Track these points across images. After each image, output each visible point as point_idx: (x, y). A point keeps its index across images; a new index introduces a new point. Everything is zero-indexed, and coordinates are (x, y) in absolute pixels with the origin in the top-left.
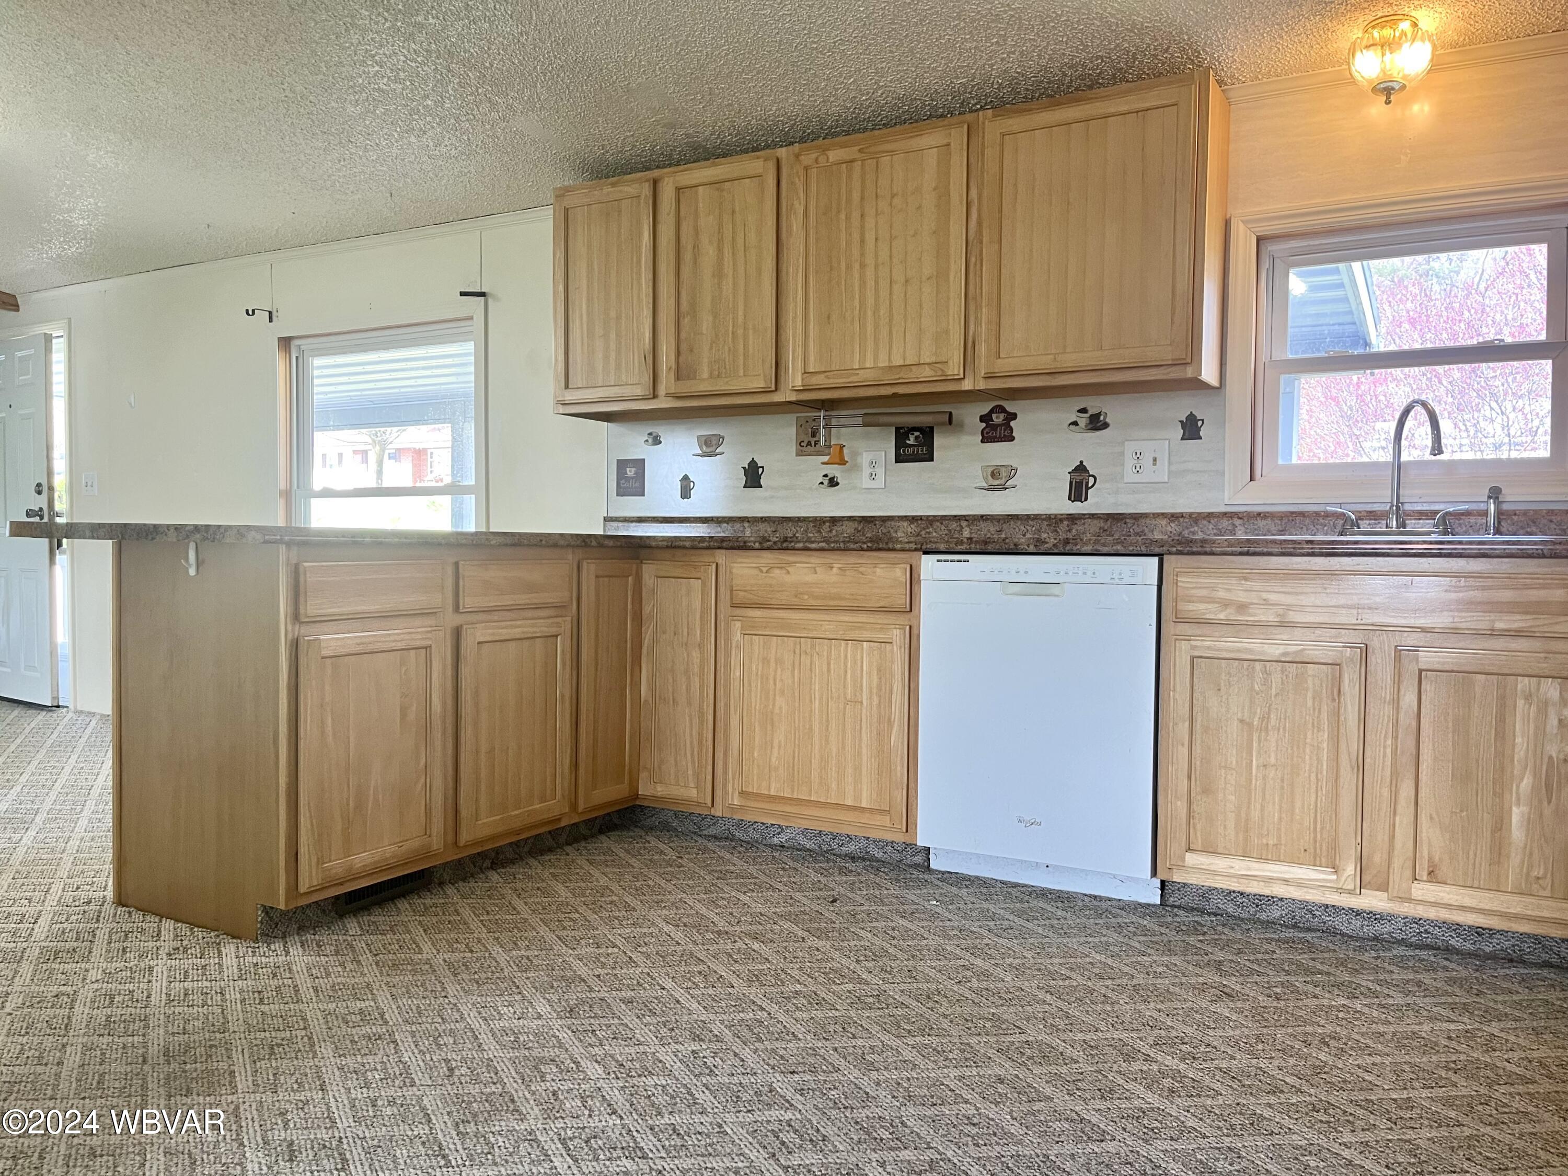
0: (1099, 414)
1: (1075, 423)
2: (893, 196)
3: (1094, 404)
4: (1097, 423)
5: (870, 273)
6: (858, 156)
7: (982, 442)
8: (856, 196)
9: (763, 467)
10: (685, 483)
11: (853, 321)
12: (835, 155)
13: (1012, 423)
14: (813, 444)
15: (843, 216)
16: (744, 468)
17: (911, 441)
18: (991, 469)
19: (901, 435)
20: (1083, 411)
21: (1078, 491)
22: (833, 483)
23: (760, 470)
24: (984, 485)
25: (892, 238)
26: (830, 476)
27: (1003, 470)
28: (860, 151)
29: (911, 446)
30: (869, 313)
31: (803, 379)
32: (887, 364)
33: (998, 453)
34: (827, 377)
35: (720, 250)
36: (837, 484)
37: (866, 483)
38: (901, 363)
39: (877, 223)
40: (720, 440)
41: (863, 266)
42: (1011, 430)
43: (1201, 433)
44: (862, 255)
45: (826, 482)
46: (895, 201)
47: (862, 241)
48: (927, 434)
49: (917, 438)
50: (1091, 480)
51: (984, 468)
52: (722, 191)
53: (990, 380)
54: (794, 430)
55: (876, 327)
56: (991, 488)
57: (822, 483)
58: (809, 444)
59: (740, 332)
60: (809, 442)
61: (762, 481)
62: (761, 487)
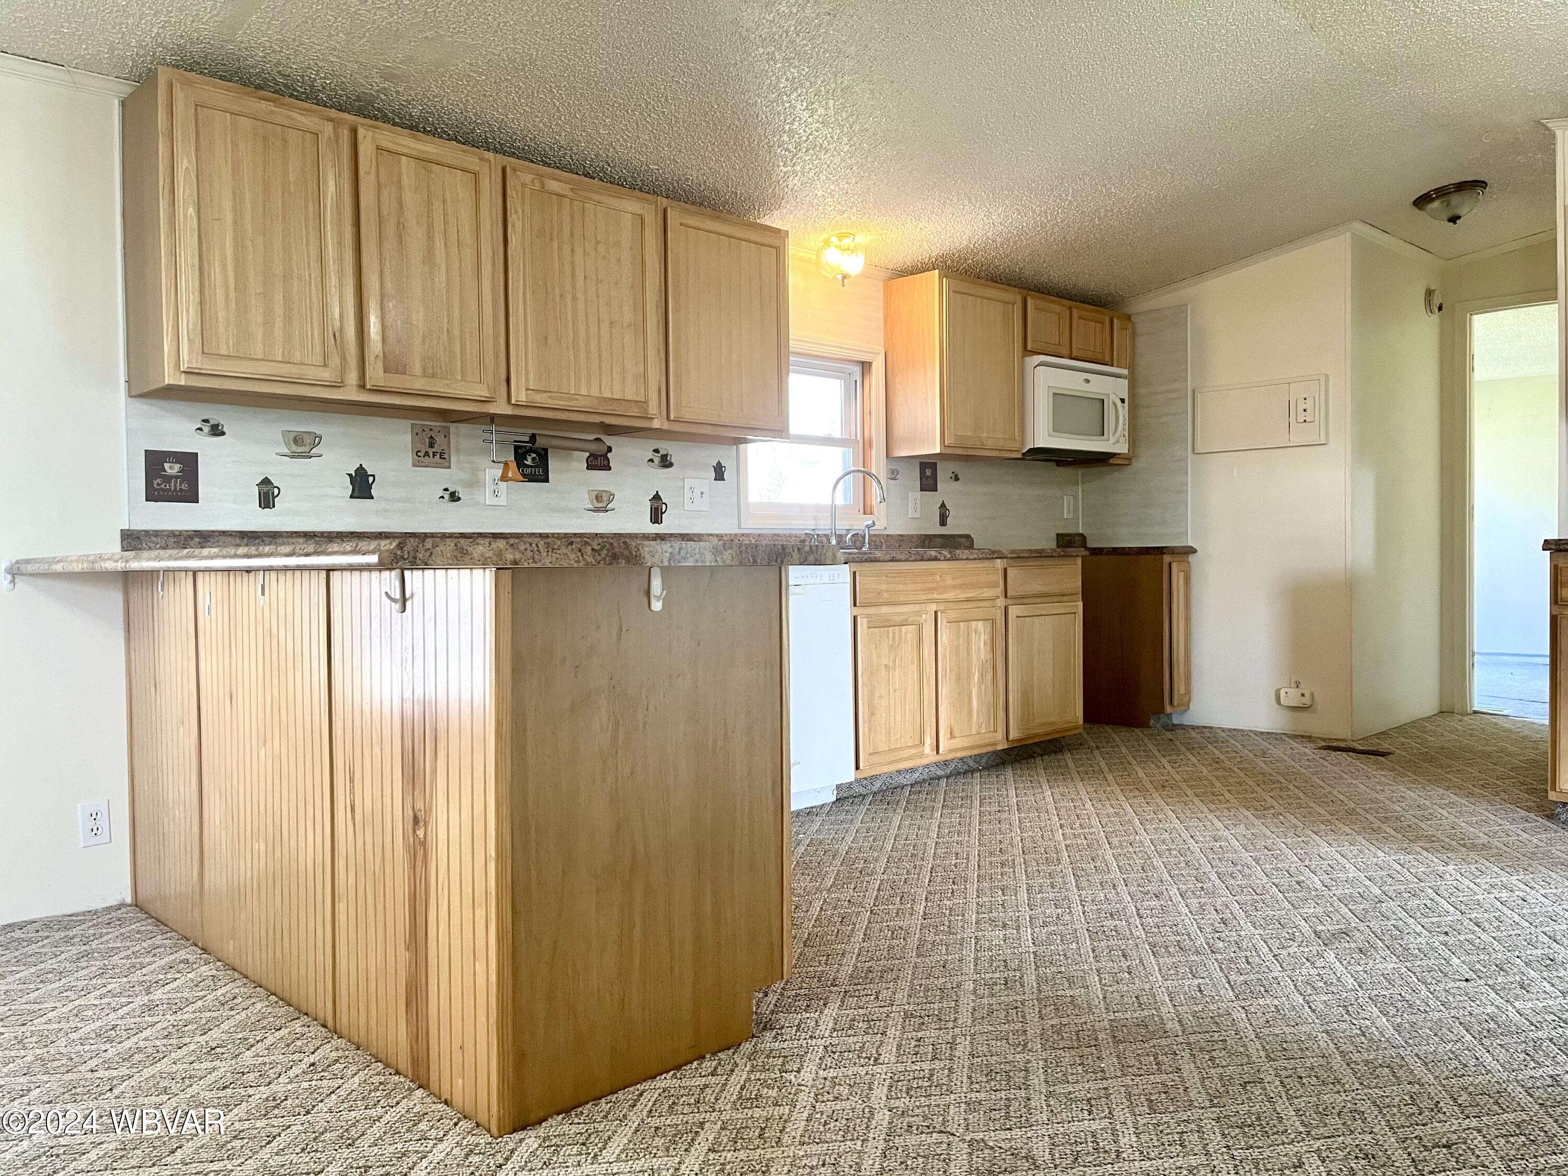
0: (666, 455)
1: (651, 460)
2: (598, 242)
3: (666, 447)
4: (666, 462)
5: (581, 306)
6: (570, 194)
7: (588, 468)
8: (566, 232)
9: (373, 476)
10: (265, 489)
11: (568, 348)
12: (554, 186)
13: (609, 455)
14: (431, 455)
15: (555, 245)
16: (350, 475)
17: (529, 462)
18: (594, 494)
19: (520, 454)
20: (656, 451)
21: (656, 516)
22: (454, 497)
23: (371, 479)
24: (591, 507)
25: (598, 281)
26: (451, 490)
27: (604, 494)
28: (572, 189)
29: (529, 466)
30: (582, 345)
31: (527, 396)
32: (597, 394)
33: (599, 479)
34: (550, 397)
35: (430, 238)
36: (459, 499)
37: (489, 500)
38: (610, 396)
39: (585, 262)
40: (316, 440)
41: (574, 298)
42: (608, 460)
43: (725, 477)
44: (574, 287)
45: (447, 497)
46: (599, 246)
47: (573, 274)
48: (543, 456)
49: (533, 459)
50: (664, 506)
51: (590, 492)
54: (408, 438)
55: (588, 358)
56: (597, 510)
57: (442, 497)
58: (427, 454)
59: (456, 332)
60: (427, 452)
61: (372, 491)
62: (372, 498)
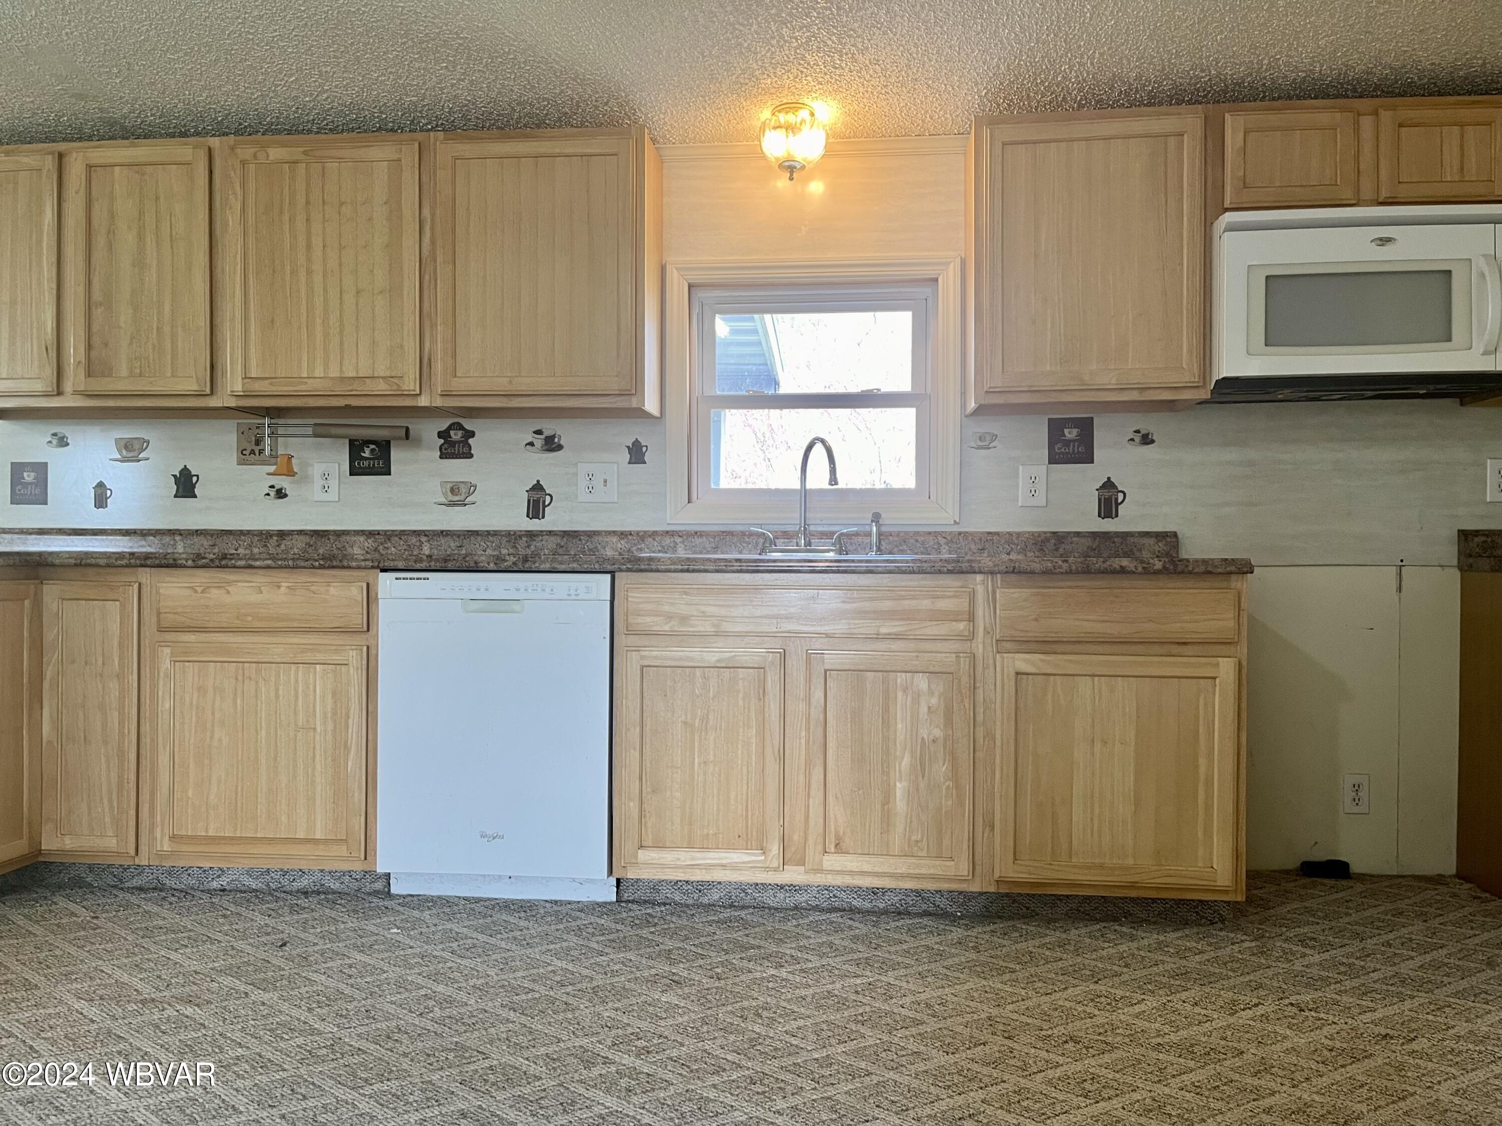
0: (554, 436)
1: (531, 444)
2: (342, 204)
3: (549, 427)
4: (552, 445)
5: (318, 279)
6: (304, 157)
7: (441, 458)
8: (301, 199)
9: (197, 476)
10: (99, 491)
11: (300, 328)
12: (275, 153)
13: (471, 441)
14: (257, 453)
15: (286, 217)
16: (174, 476)
17: (367, 454)
18: (449, 486)
19: (356, 447)
20: (539, 432)
21: (536, 509)
22: (281, 494)
23: (195, 479)
24: (444, 500)
25: (341, 248)
26: (277, 487)
27: (462, 486)
28: (305, 153)
29: (366, 459)
30: (319, 321)
31: (243, 385)
32: (337, 374)
33: (456, 469)
34: (271, 384)
35: (141, 238)
36: (286, 496)
37: (319, 495)
38: (354, 374)
39: (324, 228)
40: (144, 444)
41: (309, 272)
42: (470, 447)
43: (646, 459)
44: (309, 260)
45: (273, 494)
46: (344, 209)
47: (309, 247)
48: (384, 448)
49: (372, 451)
50: (548, 499)
51: (443, 483)
52: (143, 174)
53: (448, 398)
54: (232, 438)
55: (326, 335)
56: (452, 504)
57: (268, 494)
58: (252, 452)
59: (167, 329)
60: (253, 450)
61: (196, 491)
62: (195, 497)
